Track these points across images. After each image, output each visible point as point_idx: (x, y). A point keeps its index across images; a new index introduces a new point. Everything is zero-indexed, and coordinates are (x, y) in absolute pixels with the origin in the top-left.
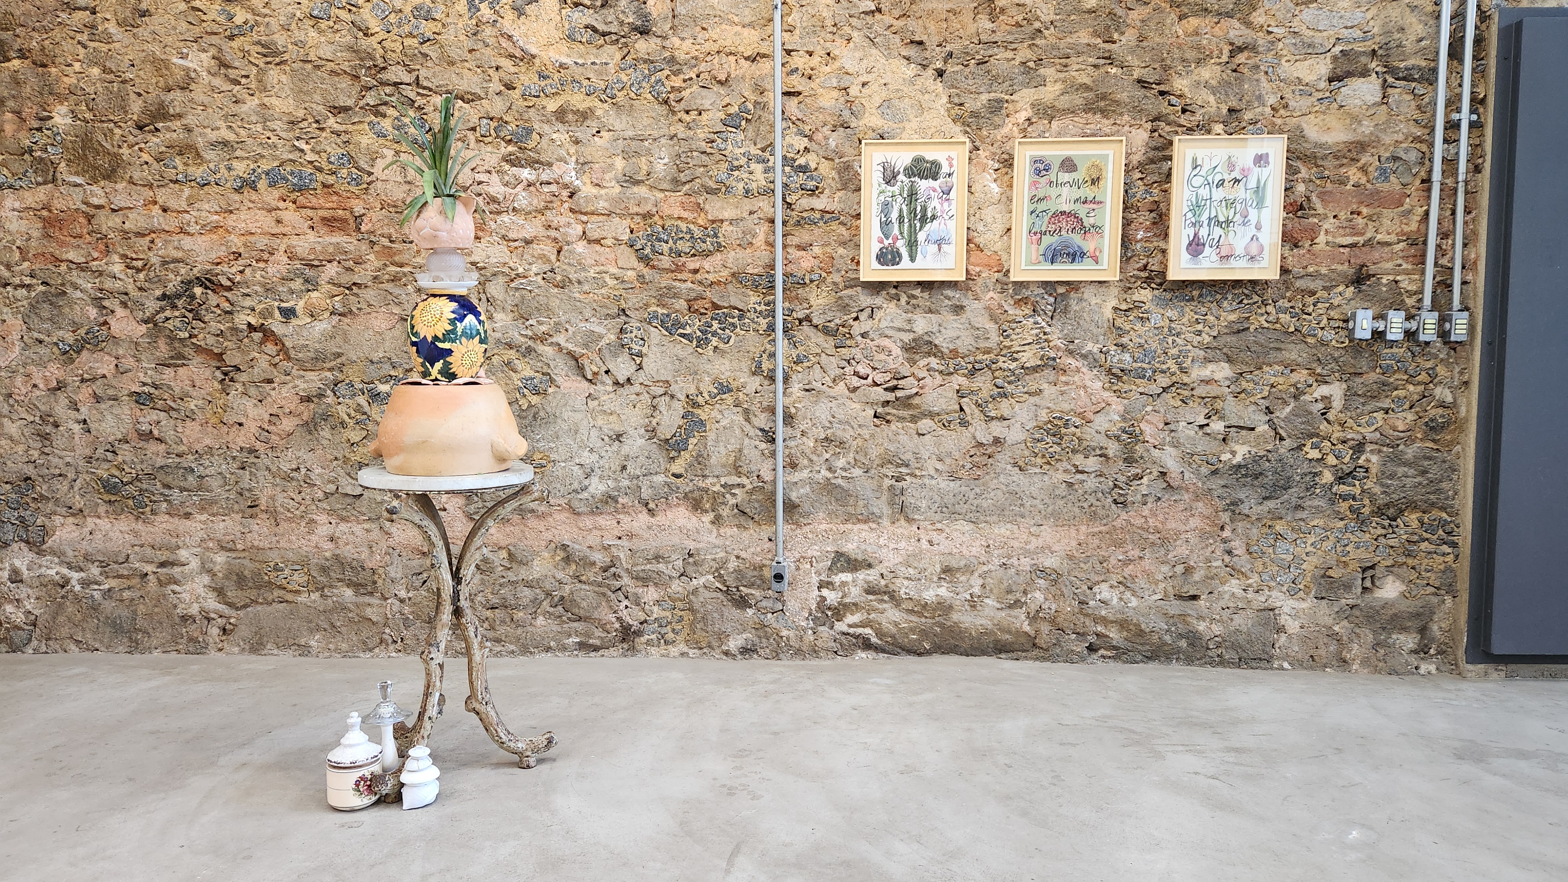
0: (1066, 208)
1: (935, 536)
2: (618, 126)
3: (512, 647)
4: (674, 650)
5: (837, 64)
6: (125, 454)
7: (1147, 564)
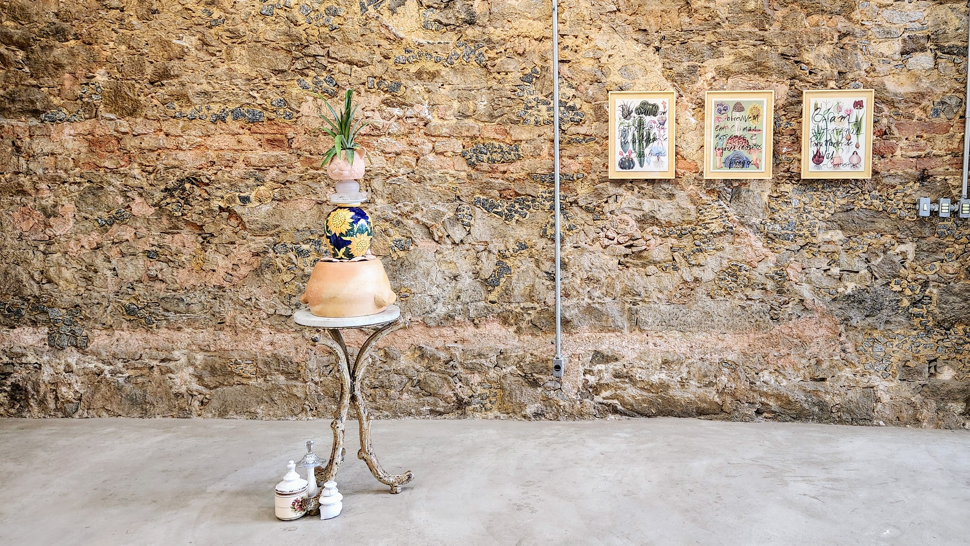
0: (738, 134)
1: (658, 341)
2: (455, 81)
3: (386, 413)
4: (490, 415)
5: (593, 43)
6: (140, 289)
7: (792, 358)
